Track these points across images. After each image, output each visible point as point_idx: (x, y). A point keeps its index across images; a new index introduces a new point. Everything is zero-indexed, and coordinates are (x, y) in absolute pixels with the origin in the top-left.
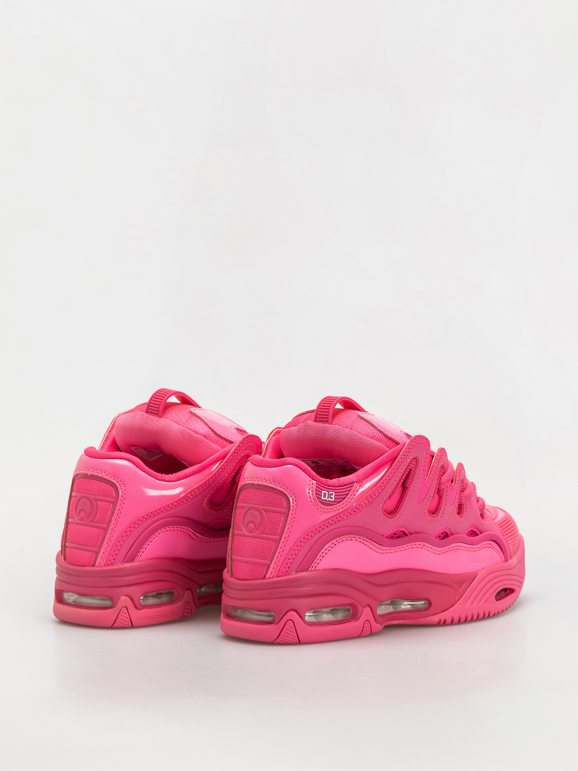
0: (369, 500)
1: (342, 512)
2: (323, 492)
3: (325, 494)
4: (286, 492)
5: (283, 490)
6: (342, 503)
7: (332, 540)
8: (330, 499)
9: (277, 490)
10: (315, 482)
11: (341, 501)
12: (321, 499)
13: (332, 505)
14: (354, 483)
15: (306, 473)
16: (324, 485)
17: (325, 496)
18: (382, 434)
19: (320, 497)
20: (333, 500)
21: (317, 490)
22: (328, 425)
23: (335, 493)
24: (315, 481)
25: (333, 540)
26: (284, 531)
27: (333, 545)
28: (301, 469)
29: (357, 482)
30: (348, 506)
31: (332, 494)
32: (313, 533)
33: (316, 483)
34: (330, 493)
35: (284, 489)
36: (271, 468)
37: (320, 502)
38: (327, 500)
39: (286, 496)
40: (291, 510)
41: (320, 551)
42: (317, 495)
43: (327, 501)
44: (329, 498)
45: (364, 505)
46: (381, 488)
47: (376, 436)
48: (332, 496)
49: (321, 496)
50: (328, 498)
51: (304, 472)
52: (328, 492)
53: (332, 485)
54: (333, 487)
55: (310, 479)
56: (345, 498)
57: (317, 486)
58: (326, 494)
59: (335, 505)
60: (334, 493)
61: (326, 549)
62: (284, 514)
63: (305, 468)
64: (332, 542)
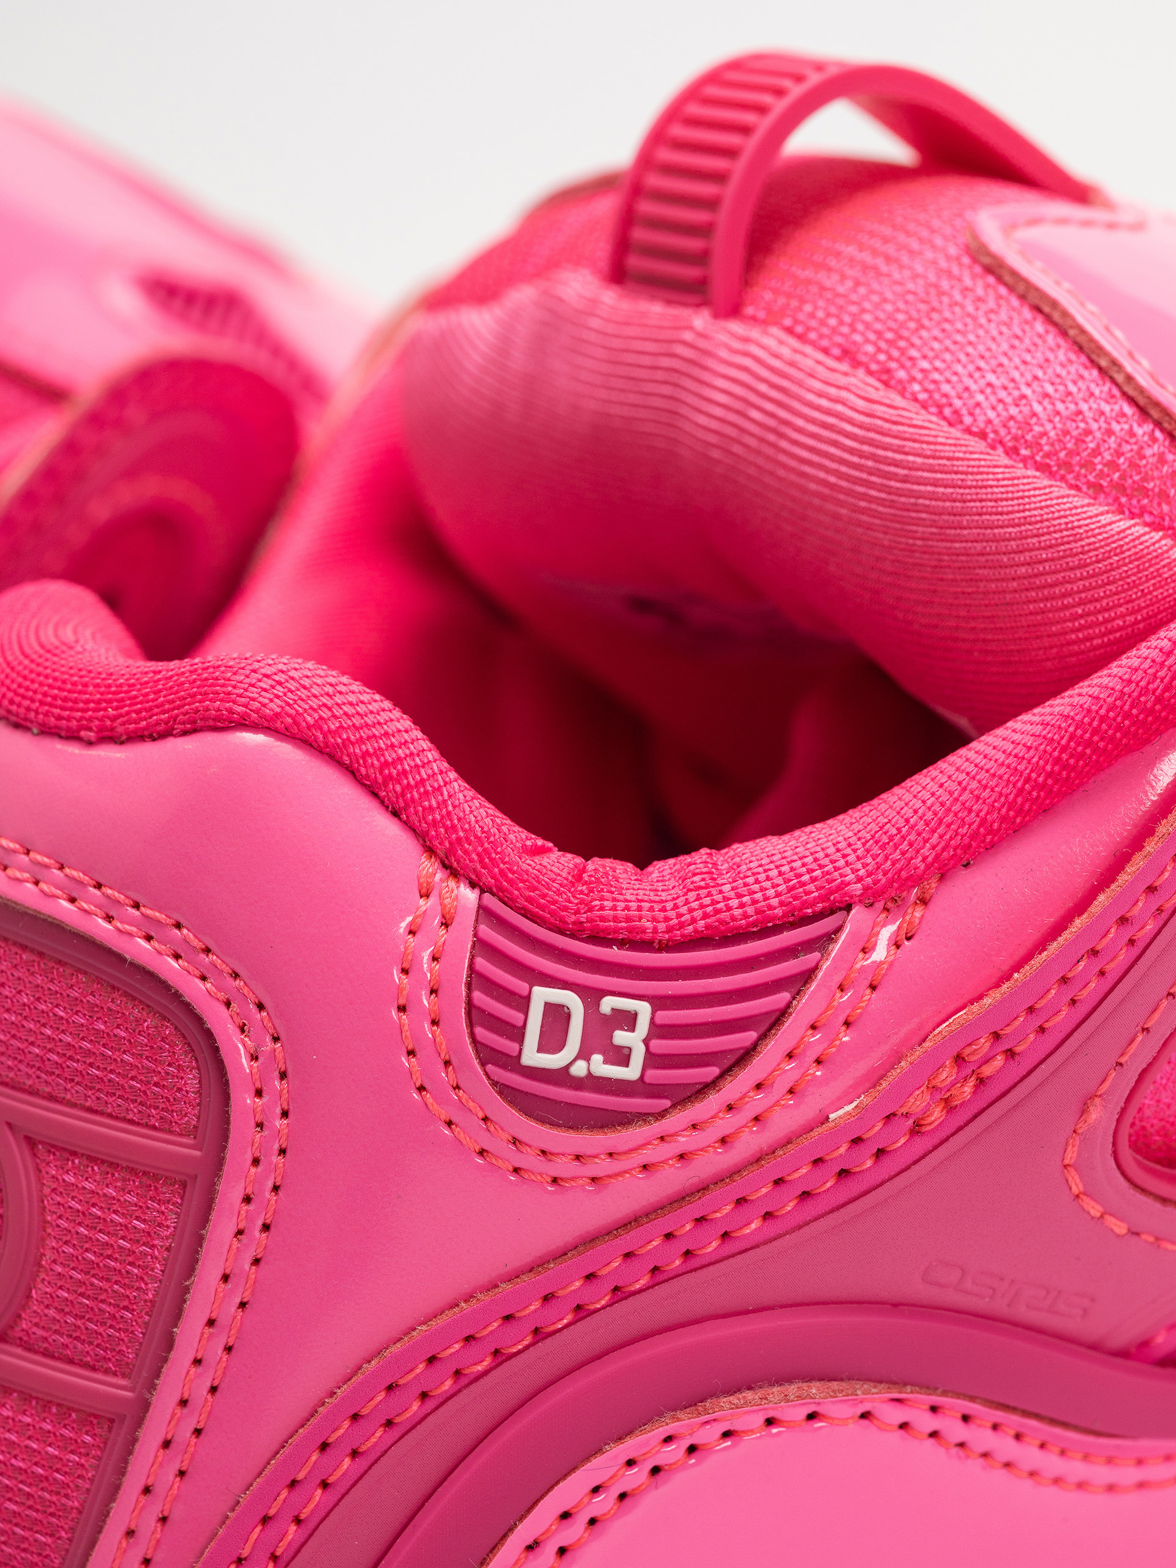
0: (987, 1070)
1: (721, 1179)
2: (541, 995)
3: (557, 1016)
4: (196, 991)
5: (171, 968)
6: (714, 1101)
7: (620, 1439)
8: (599, 1066)
9: (118, 958)
10: (469, 896)
11: (705, 1089)
12: (512, 1062)
13: (624, 1120)
14: (848, 908)
15: (396, 814)
16: (561, 932)
17: (552, 1040)
18: (1158, 424)
19: (510, 1047)
20: (631, 1072)
21: (481, 975)
22: (701, 320)
23: (658, 1002)
24: (473, 885)
25: (630, 1433)
26: (169, 1343)
27: (637, 1476)
28: (352, 772)
29: (871, 897)
30: (783, 1122)
31: (629, 1020)
32: (445, 1369)
33: (482, 908)
34: (608, 1004)
35: (177, 957)
36: (90, 744)
37: (505, 1091)
38: (579, 1069)
39: (199, 1020)
40: (238, 1154)
41: (504, 1537)
42: (479, 1031)
43: (578, 1084)
44: (597, 1058)
45: (937, 1114)
46: (1097, 965)
47: (1096, 452)
48: (621, 1037)
49: (518, 1034)
50: (584, 1054)
51: (375, 795)
52: (591, 996)
53: (630, 930)
54: (646, 946)
55: (428, 866)
56: (745, 1056)
57: (481, 945)
58: (569, 1016)
59: (643, 1117)
60: (644, 1009)
61: (596, 1490)
62: (184, 1185)
63: (386, 764)
64: (618, 1452)
